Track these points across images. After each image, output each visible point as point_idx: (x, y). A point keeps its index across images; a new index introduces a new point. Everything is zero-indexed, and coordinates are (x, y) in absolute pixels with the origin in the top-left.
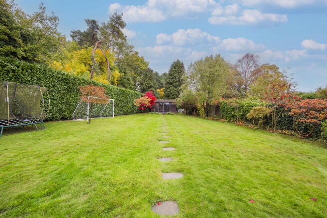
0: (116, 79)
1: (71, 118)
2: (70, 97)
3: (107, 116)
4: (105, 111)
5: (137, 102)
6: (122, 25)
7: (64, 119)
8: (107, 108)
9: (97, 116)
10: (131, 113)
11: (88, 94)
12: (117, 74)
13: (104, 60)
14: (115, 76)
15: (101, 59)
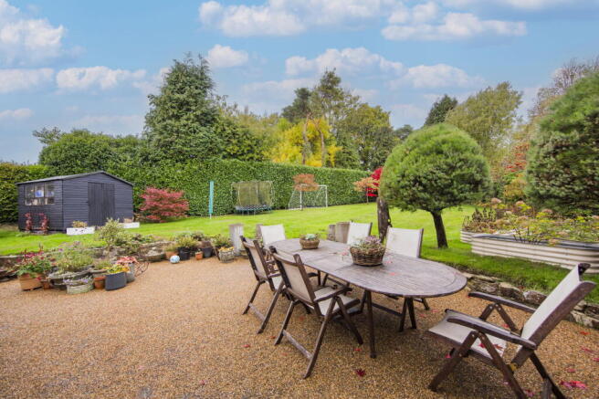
0: (332, 157)
1: (287, 208)
2: (286, 186)
3: (320, 206)
4: (318, 200)
5: (358, 186)
6: (336, 81)
7: (282, 208)
8: (320, 196)
9: (310, 206)
10: (353, 202)
11: (300, 183)
12: (333, 149)
13: (317, 134)
14: (331, 152)
15: (314, 133)
